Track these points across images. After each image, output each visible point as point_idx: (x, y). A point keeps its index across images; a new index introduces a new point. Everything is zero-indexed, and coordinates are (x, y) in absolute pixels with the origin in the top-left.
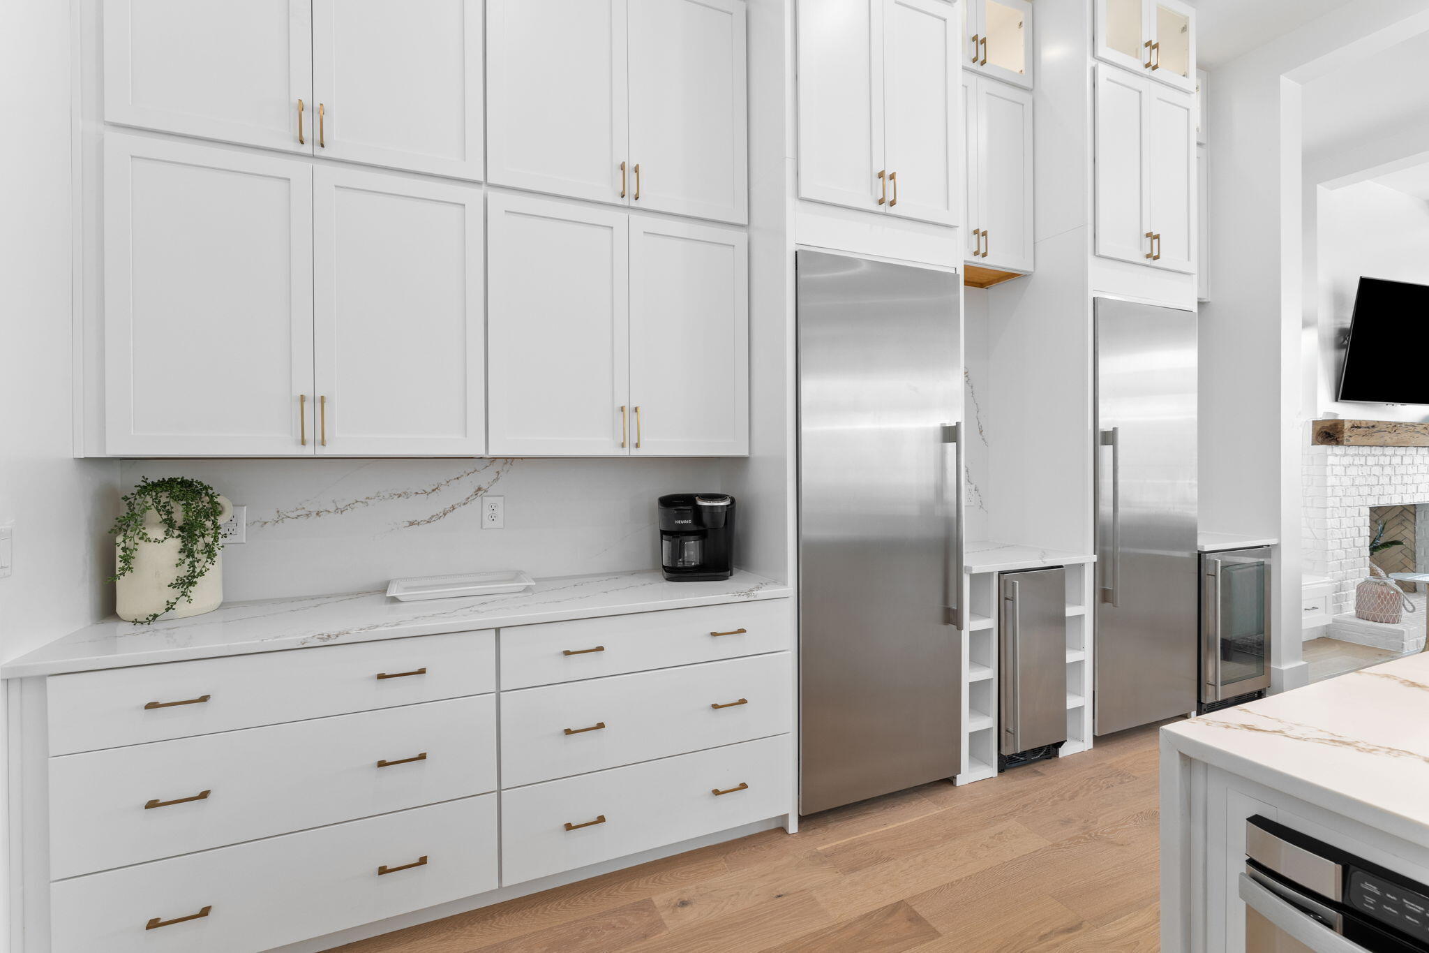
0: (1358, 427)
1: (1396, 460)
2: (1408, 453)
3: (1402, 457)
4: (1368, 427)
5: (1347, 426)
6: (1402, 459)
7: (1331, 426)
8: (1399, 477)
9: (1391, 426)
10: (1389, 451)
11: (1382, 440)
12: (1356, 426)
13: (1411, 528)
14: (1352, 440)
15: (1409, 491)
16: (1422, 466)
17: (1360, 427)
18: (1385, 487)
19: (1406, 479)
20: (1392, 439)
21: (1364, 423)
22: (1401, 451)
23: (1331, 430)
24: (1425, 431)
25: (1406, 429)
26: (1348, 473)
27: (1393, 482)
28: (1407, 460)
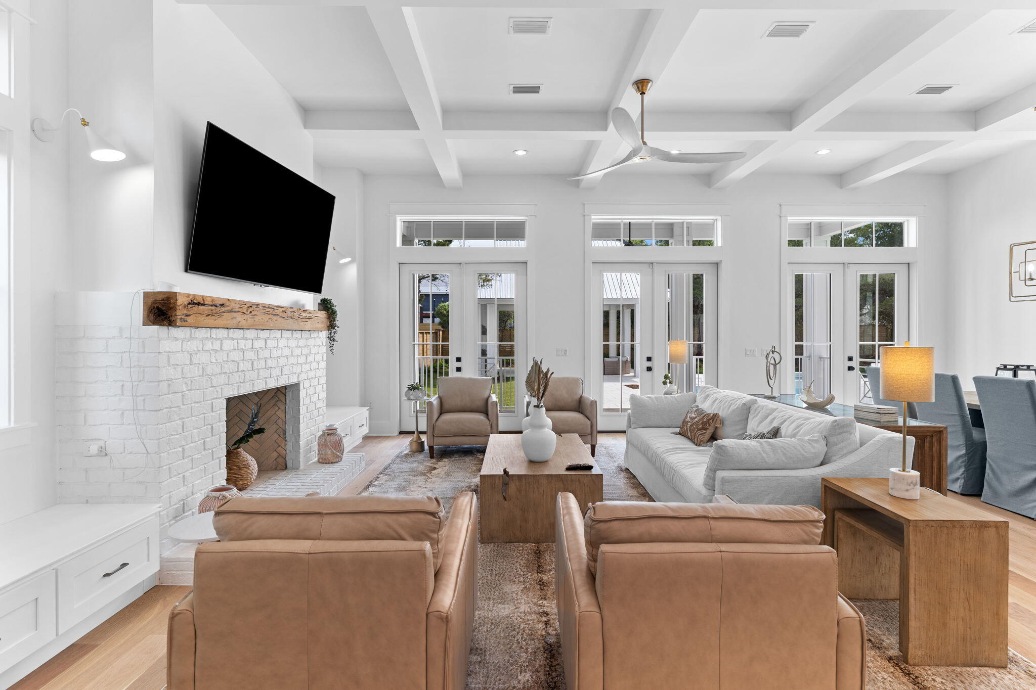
0: (199, 304)
1: (259, 344)
2: (272, 337)
3: (266, 340)
4: (215, 306)
5: (181, 301)
6: (266, 342)
7: (163, 300)
8: (263, 362)
9: (246, 306)
10: (251, 334)
11: (235, 321)
12: (195, 303)
13: (282, 408)
14: (190, 320)
15: (274, 374)
16: (287, 348)
17: (203, 305)
18: (247, 373)
19: (270, 363)
20: (247, 320)
21: (210, 300)
22: (264, 334)
23: (163, 306)
24: (283, 315)
25: (263, 311)
26: (195, 361)
27: (255, 366)
28: (271, 343)
